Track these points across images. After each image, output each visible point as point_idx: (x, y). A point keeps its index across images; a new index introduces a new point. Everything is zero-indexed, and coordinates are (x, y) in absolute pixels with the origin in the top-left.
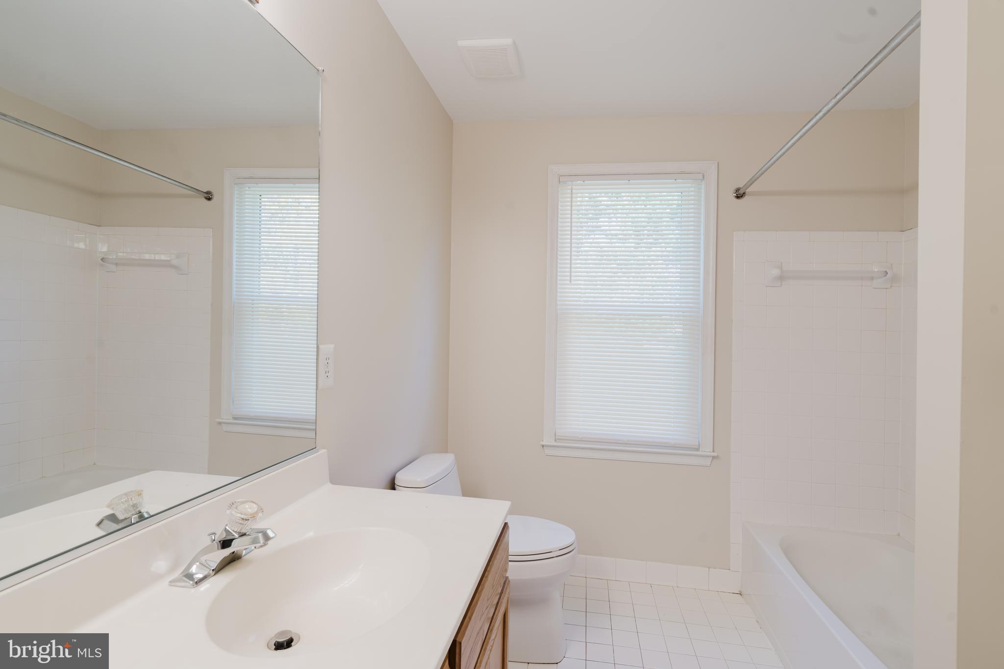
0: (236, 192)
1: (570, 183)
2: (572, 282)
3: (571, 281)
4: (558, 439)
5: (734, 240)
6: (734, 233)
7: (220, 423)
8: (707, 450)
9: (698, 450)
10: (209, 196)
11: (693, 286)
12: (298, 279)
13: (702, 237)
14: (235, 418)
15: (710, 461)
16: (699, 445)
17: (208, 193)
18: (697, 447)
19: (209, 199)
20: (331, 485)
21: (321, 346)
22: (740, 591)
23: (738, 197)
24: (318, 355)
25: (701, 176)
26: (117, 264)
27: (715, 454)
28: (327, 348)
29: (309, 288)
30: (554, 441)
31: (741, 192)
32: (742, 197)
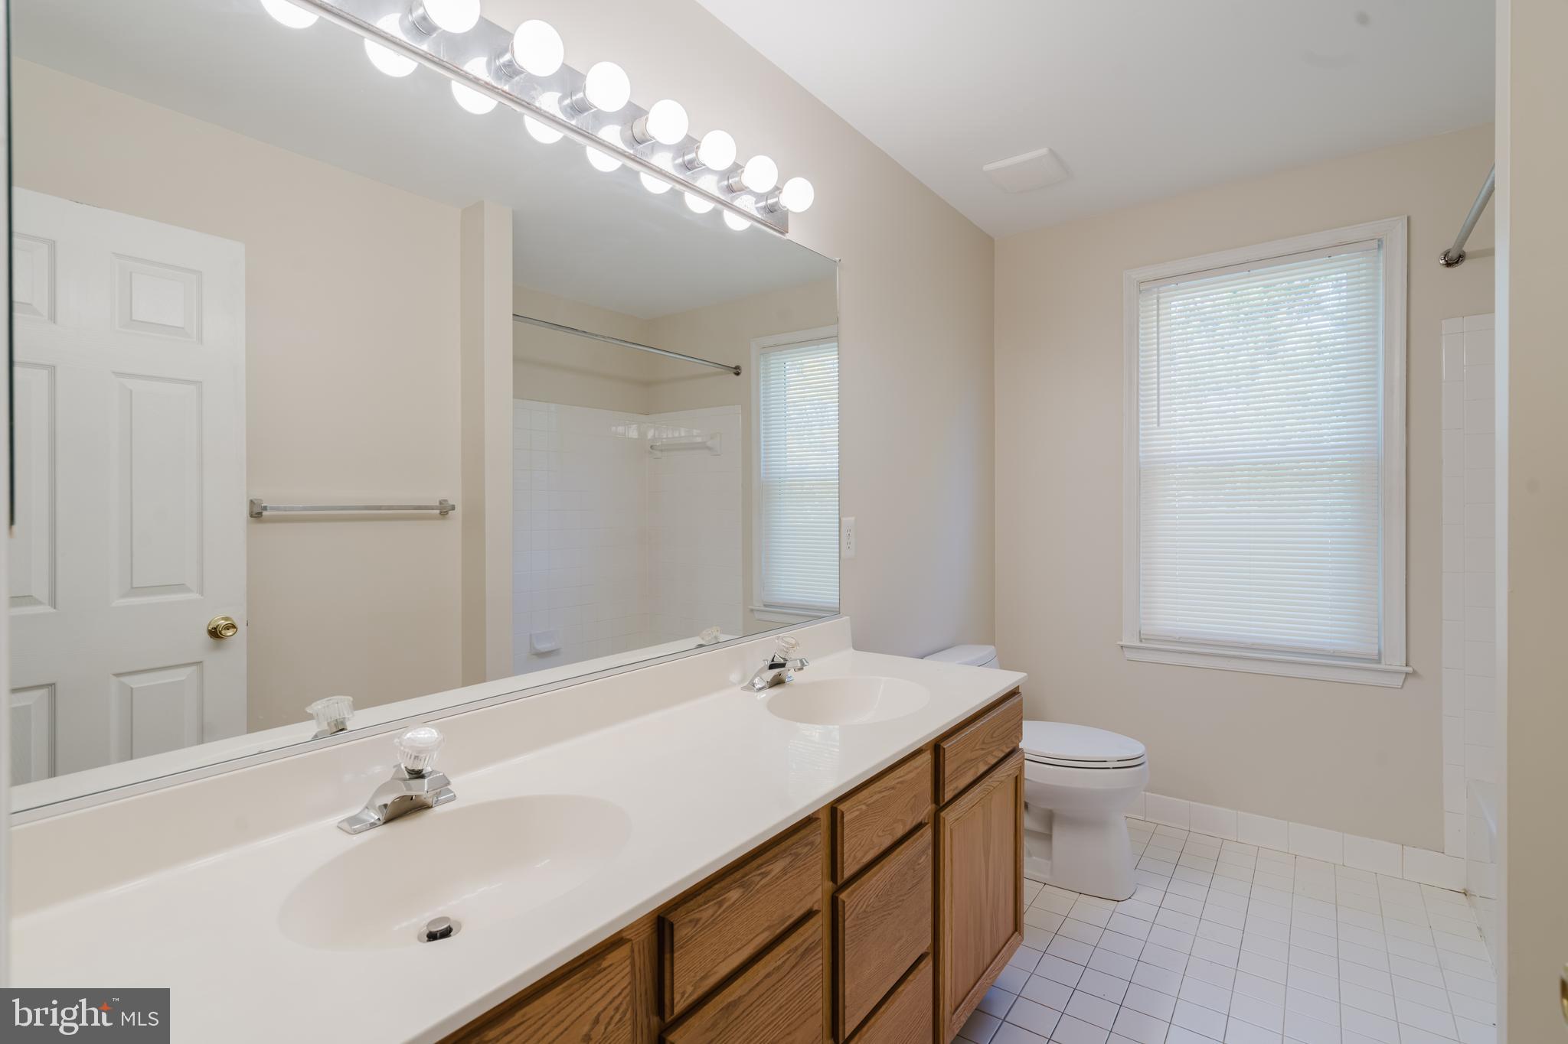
0: (762, 363)
1: (1156, 290)
2: (1161, 425)
3: (1158, 425)
4: (1145, 639)
5: (1444, 332)
6: (1443, 322)
7: (752, 610)
8: (1396, 661)
9: (1379, 661)
10: (737, 371)
11: (1367, 412)
12: (826, 450)
13: (1381, 338)
14: (765, 606)
15: (1402, 680)
16: (1380, 654)
17: (737, 368)
18: (1377, 658)
19: (738, 374)
20: (853, 650)
21: (843, 519)
22: (1465, 890)
23: (1448, 264)
24: (840, 527)
25: (1375, 244)
26: (662, 451)
27: (1409, 669)
28: (849, 520)
29: (830, 461)
30: (1138, 641)
31: (1453, 255)
32: (1457, 262)
